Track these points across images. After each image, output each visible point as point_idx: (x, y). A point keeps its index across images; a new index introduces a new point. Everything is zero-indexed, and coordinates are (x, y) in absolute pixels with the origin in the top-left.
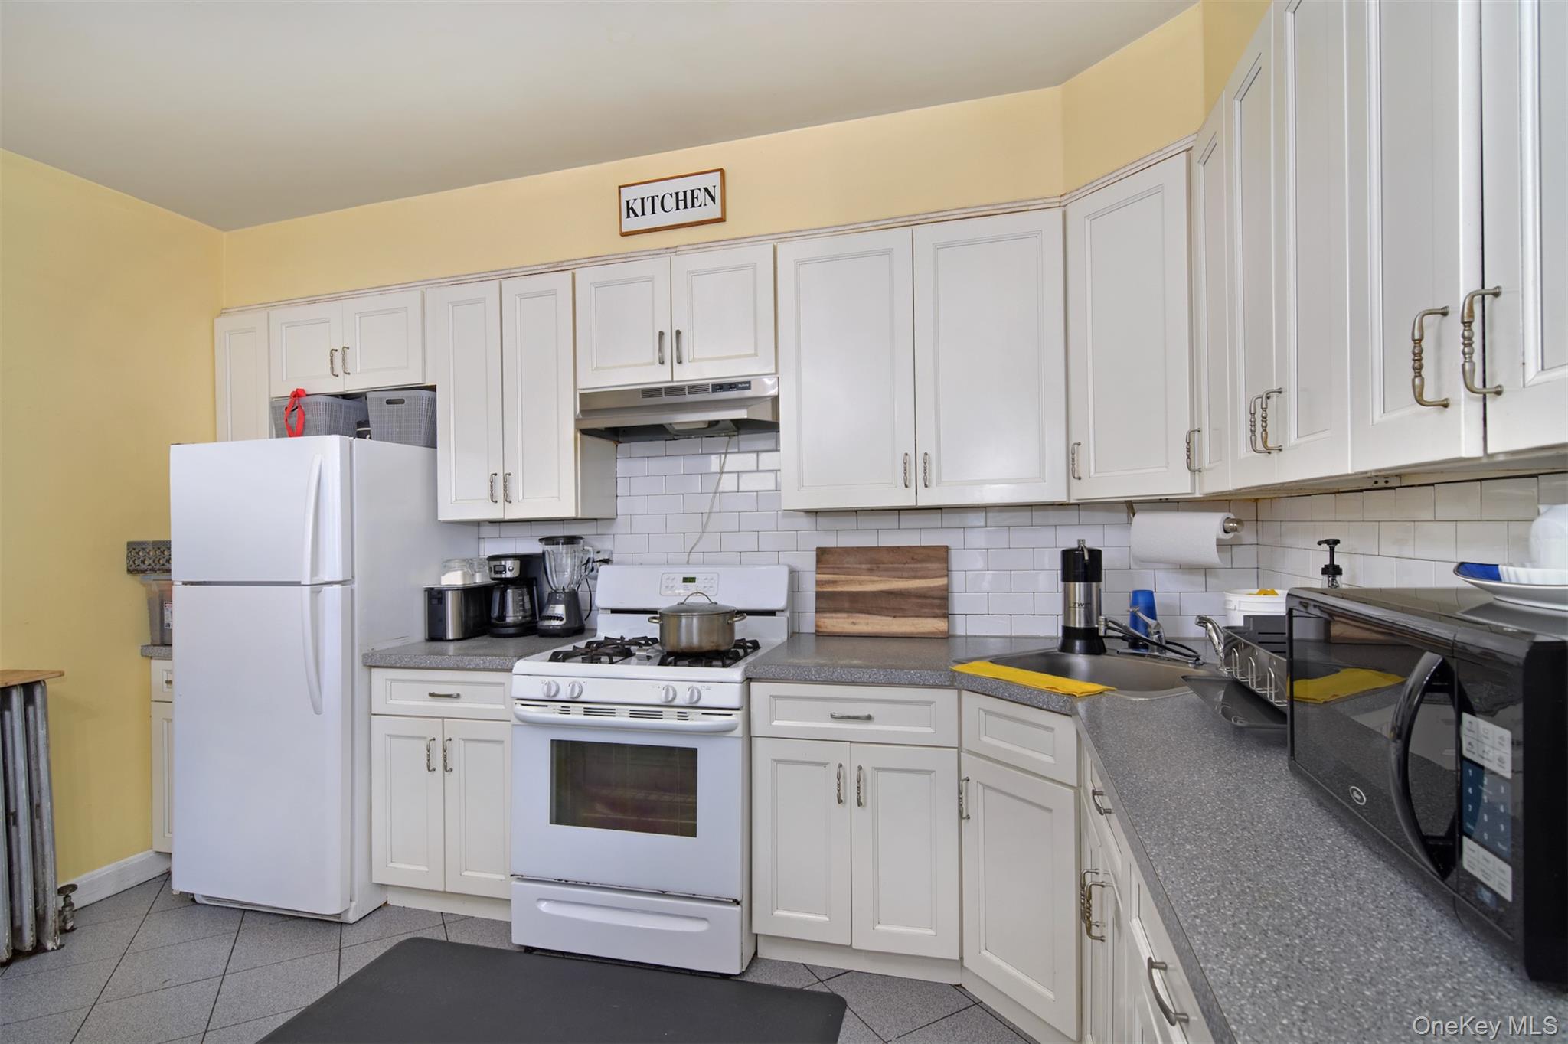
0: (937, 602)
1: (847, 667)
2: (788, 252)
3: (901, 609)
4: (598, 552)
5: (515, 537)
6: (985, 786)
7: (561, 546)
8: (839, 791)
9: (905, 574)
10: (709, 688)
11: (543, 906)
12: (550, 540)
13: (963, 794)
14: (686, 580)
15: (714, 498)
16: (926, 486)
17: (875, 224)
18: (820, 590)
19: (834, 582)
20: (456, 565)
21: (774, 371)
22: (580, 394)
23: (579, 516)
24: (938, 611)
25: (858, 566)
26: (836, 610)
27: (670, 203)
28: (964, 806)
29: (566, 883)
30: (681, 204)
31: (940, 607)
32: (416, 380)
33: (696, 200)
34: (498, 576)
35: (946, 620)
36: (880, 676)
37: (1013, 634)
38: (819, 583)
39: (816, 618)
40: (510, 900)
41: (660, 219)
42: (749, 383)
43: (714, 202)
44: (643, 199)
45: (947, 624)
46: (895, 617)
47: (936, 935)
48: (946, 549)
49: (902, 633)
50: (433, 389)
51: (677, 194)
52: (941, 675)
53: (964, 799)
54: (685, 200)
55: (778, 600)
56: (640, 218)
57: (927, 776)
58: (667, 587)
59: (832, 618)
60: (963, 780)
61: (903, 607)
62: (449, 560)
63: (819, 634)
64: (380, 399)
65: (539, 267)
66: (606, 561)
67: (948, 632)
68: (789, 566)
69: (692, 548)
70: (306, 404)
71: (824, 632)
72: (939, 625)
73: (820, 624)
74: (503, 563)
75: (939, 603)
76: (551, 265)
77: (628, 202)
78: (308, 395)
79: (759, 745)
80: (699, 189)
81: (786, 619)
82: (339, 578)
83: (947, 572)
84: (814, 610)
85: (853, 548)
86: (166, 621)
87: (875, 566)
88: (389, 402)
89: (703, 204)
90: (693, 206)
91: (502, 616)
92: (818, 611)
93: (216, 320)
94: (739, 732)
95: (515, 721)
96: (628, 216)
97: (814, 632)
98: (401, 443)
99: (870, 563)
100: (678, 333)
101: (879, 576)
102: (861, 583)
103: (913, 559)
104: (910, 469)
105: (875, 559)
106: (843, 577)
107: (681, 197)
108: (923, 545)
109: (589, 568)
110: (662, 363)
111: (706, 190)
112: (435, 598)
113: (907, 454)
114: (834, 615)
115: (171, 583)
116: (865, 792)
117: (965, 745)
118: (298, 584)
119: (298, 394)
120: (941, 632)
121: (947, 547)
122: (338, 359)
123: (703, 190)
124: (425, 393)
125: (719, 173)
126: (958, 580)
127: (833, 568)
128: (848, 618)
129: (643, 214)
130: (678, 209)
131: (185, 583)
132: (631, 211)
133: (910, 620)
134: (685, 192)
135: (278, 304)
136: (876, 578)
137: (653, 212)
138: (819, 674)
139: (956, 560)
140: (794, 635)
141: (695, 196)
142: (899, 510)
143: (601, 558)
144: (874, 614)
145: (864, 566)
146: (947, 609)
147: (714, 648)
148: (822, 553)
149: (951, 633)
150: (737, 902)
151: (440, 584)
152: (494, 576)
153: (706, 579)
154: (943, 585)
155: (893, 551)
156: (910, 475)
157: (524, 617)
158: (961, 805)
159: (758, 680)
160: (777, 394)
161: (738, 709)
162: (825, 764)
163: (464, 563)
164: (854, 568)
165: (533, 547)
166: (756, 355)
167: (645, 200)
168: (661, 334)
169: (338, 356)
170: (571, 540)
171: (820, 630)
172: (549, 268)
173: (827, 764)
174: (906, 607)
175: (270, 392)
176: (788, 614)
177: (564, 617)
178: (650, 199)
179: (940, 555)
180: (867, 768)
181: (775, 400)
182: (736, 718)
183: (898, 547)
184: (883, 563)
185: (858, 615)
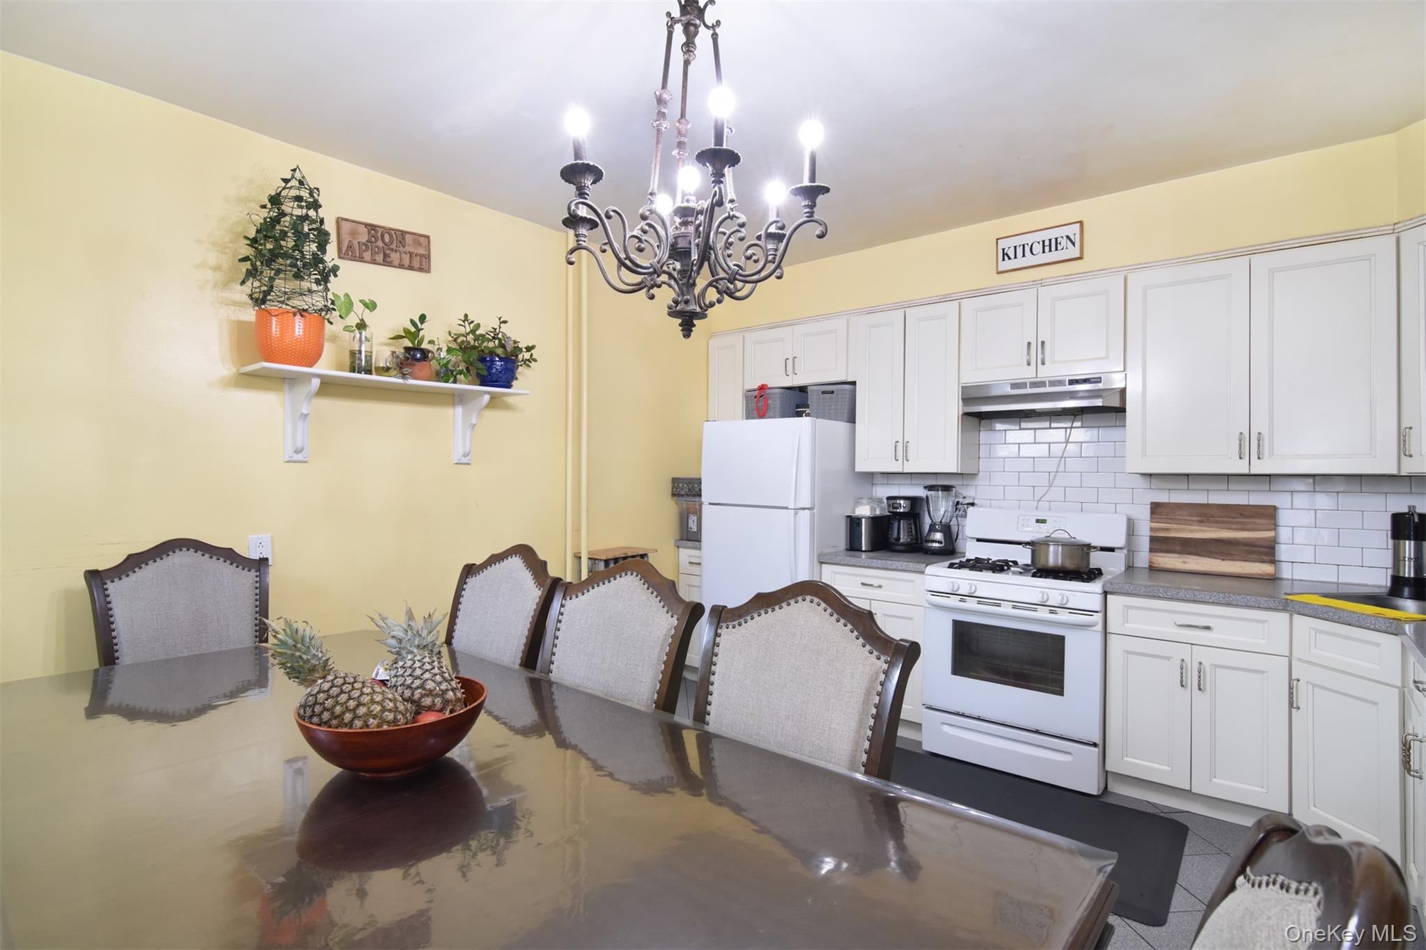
0: (1265, 550)
1: (1189, 589)
2: (1136, 280)
3: (1229, 554)
4: (964, 498)
5: (899, 484)
6: (1314, 686)
7: (940, 492)
8: (1182, 677)
9: (1234, 526)
10: (1074, 595)
11: (946, 728)
12: (930, 488)
13: (1294, 689)
14: (1038, 521)
15: (1060, 461)
16: (1259, 458)
17: (1215, 255)
18: (1154, 535)
19: (1167, 530)
20: (865, 501)
21: (1122, 370)
22: (962, 387)
23: (959, 472)
24: (1264, 558)
25: (1189, 518)
26: (1168, 551)
27: (1038, 248)
28: (1294, 699)
29: (963, 715)
30: (1047, 249)
31: (1266, 554)
32: (842, 378)
33: (1059, 245)
34: (895, 510)
35: (1273, 565)
36: (1219, 598)
37: (1340, 581)
38: (1152, 529)
39: (1150, 556)
40: (921, 724)
41: (1030, 260)
42: (1100, 378)
43: (1074, 246)
44: (1015, 247)
45: (1274, 568)
46: (1223, 560)
47: (1267, 793)
48: (1275, 508)
49: (1229, 573)
50: (854, 383)
51: (1044, 242)
52: (1274, 601)
53: (1294, 694)
54: (1050, 245)
55: (1118, 540)
56: (1013, 260)
57: (1261, 675)
58: (1023, 525)
59: (1164, 557)
60: (1295, 680)
61: (1231, 552)
62: (861, 498)
63: (1152, 569)
64: (818, 391)
65: (933, 299)
66: (973, 504)
67: (1275, 575)
68: (1127, 515)
69: (1041, 498)
70: (768, 394)
71: (1157, 567)
72: (1267, 569)
73: (1152, 561)
74: (898, 502)
75: (1267, 551)
76: (942, 297)
77: (1003, 249)
78: (770, 388)
79: (1112, 640)
80: (1062, 237)
81: (1124, 556)
82: (809, 506)
83: (1275, 526)
84: (1148, 550)
85: (1184, 504)
86: (689, 526)
87: (1205, 518)
88: (824, 393)
89: (1065, 247)
90: (1056, 249)
91: (898, 539)
92: (1151, 550)
93: (711, 341)
94: (1099, 627)
95: (927, 605)
96: (1004, 260)
97: (1147, 567)
98: (831, 420)
99: (1201, 516)
100: (1043, 343)
101: (1209, 527)
102: (1191, 531)
103: (1241, 515)
104: (1244, 445)
105: (1205, 513)
106: (1175, 526)
107: (1047, 243)
108: (1250, 504)
109: (960, 508)
110: (1029, 364)
111: (1068, 237)
112: (854, 522)
113: (1241, 433)
114: (1166, 555)
115: (701, 504)
116: (1204, 680)
117: (1295, 655)
118: (786, 508)
119: (762, 388)
120: (1269, 575)
121: (1275, 506)
122: (790, 364)
123: (1065, 238)
124: (847, 387)
125: (1078, 224)
126: (1284, 534)
127: (1166, 518)
128: (1179, 558)
129: (1015, 257)
130: (1044, 252)
131: (710, 504)
132: (1005, 256)
133: (1239, 563)
134: (1050, 240)
135: (749, 329)
136: (1206, 529)
137: (1024, 256)
138: (1166, 593)
139: (1284, 517)
140: (1130, 568)
141: (1059, 242)
142: (1228, 475)
143: (967, 502)
144: (1205, 556)
145: (1194, 518)
146: (1274, 556)
147: (1076, 569)
148: (1156, 508)
149: (1277, 576)
150: (1095, 745)
151: (854, 513)
152: (891, 509)
153: (1055, 521)
154: (1272, 537)
155: (1222, 508)
156: (1244, 449)
157: (911, 540)
158: (1292, 698)
159: (1112, 593)
160: (1123, 386)
161: (1097, 612)
162: (1169, 658)
163: (870, 501)
164: (1185, 520)
165: (919, 492)
166: (1107, 358)
167: (1018, 247)
168: (1029, 344)
169: (790, 363)
170: (947, 488)
171: (1153, 565)
172: (940, 299)
173: (1171, 658)
174: (1234, 553)
175: (743, 385)
176: (1125, 551)
177: (943, 541)
178: (1021, 247)
179: (1269, 514)
180: (1206, 664)
181: (1123, 392)
182: (1098, 618)
183: (1228, 505)
184: (1213, 517)
185: (1187, 556)
